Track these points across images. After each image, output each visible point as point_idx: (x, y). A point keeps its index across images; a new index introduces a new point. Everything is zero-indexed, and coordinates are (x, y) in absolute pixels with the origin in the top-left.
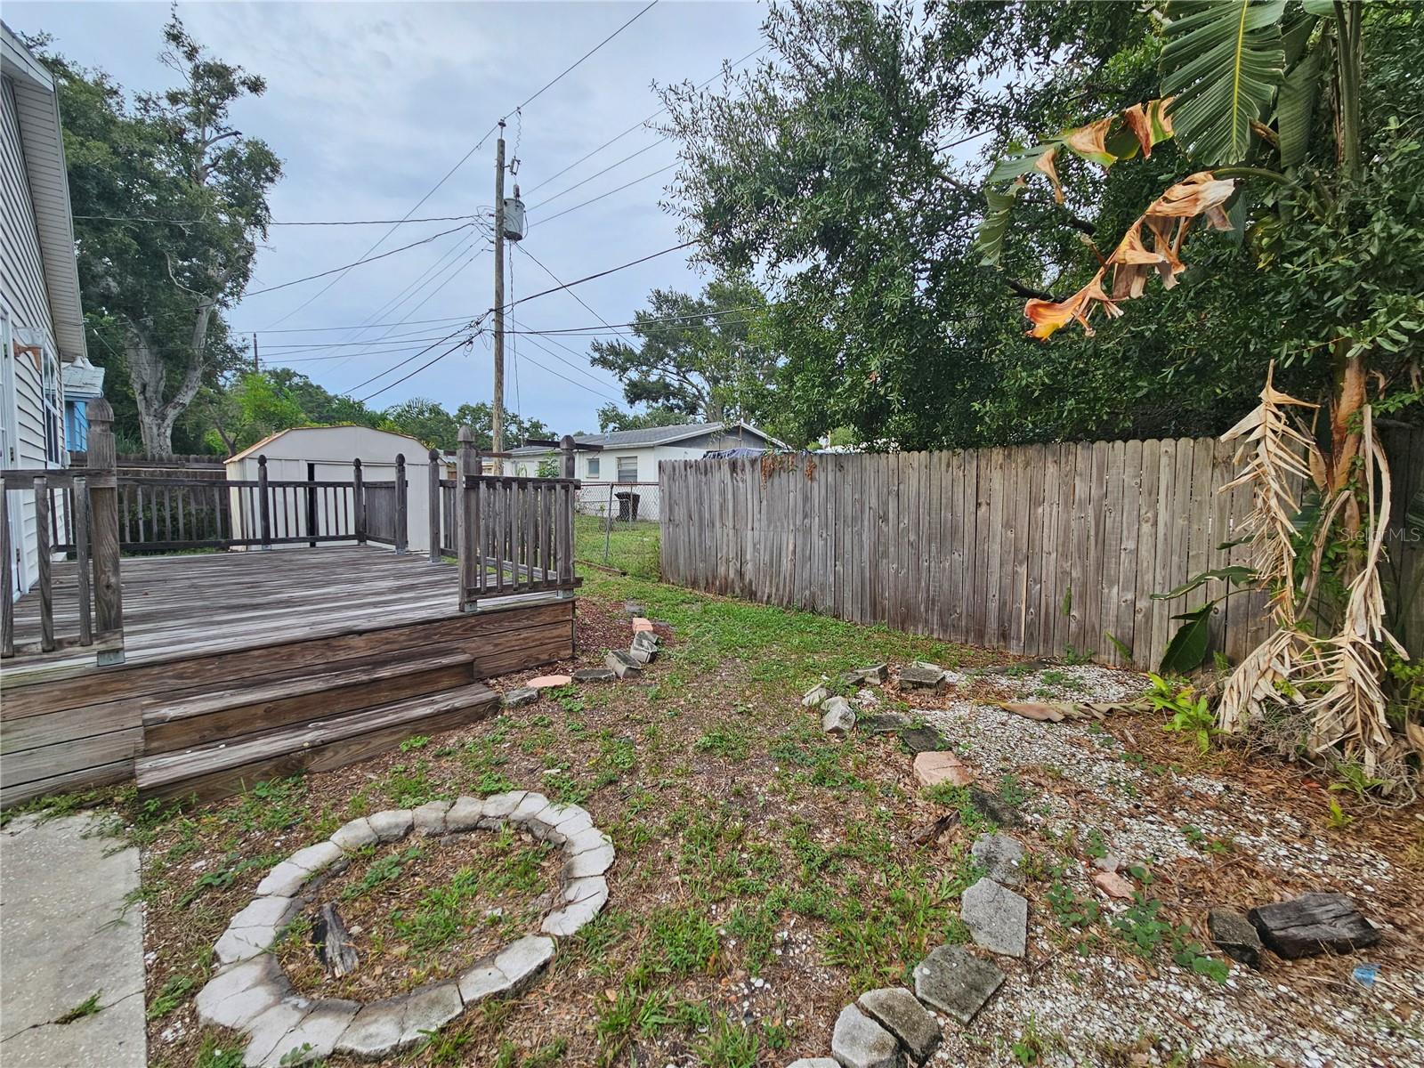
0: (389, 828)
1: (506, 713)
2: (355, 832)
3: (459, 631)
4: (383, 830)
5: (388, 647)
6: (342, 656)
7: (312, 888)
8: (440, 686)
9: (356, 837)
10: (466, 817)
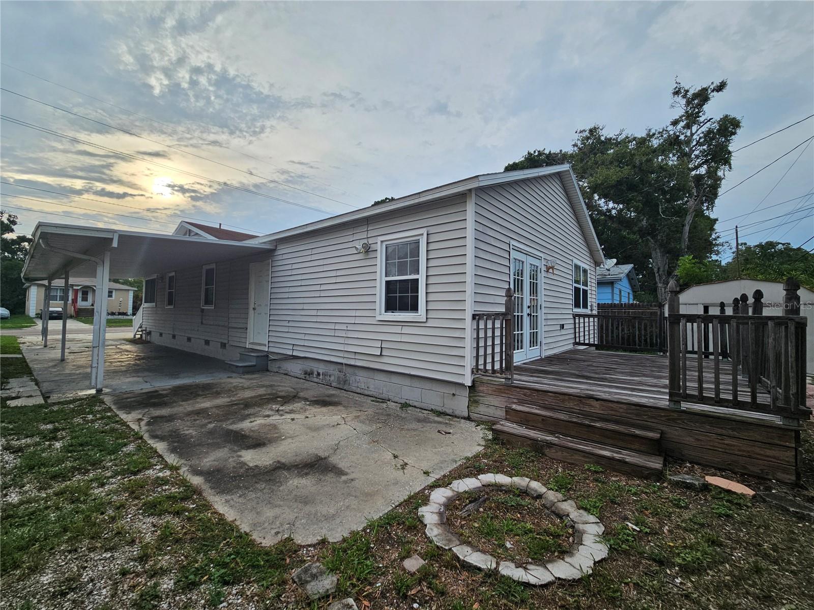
0: (533, 490)
1: (665, 485)
2: (521, 481)
3: (663, 419)
4: (530, 489)
5: (613, 412)
6: (587, 409)
7: (491, 488)
8: (633, 447)
9: (519, 484)
10: (562, 509)
